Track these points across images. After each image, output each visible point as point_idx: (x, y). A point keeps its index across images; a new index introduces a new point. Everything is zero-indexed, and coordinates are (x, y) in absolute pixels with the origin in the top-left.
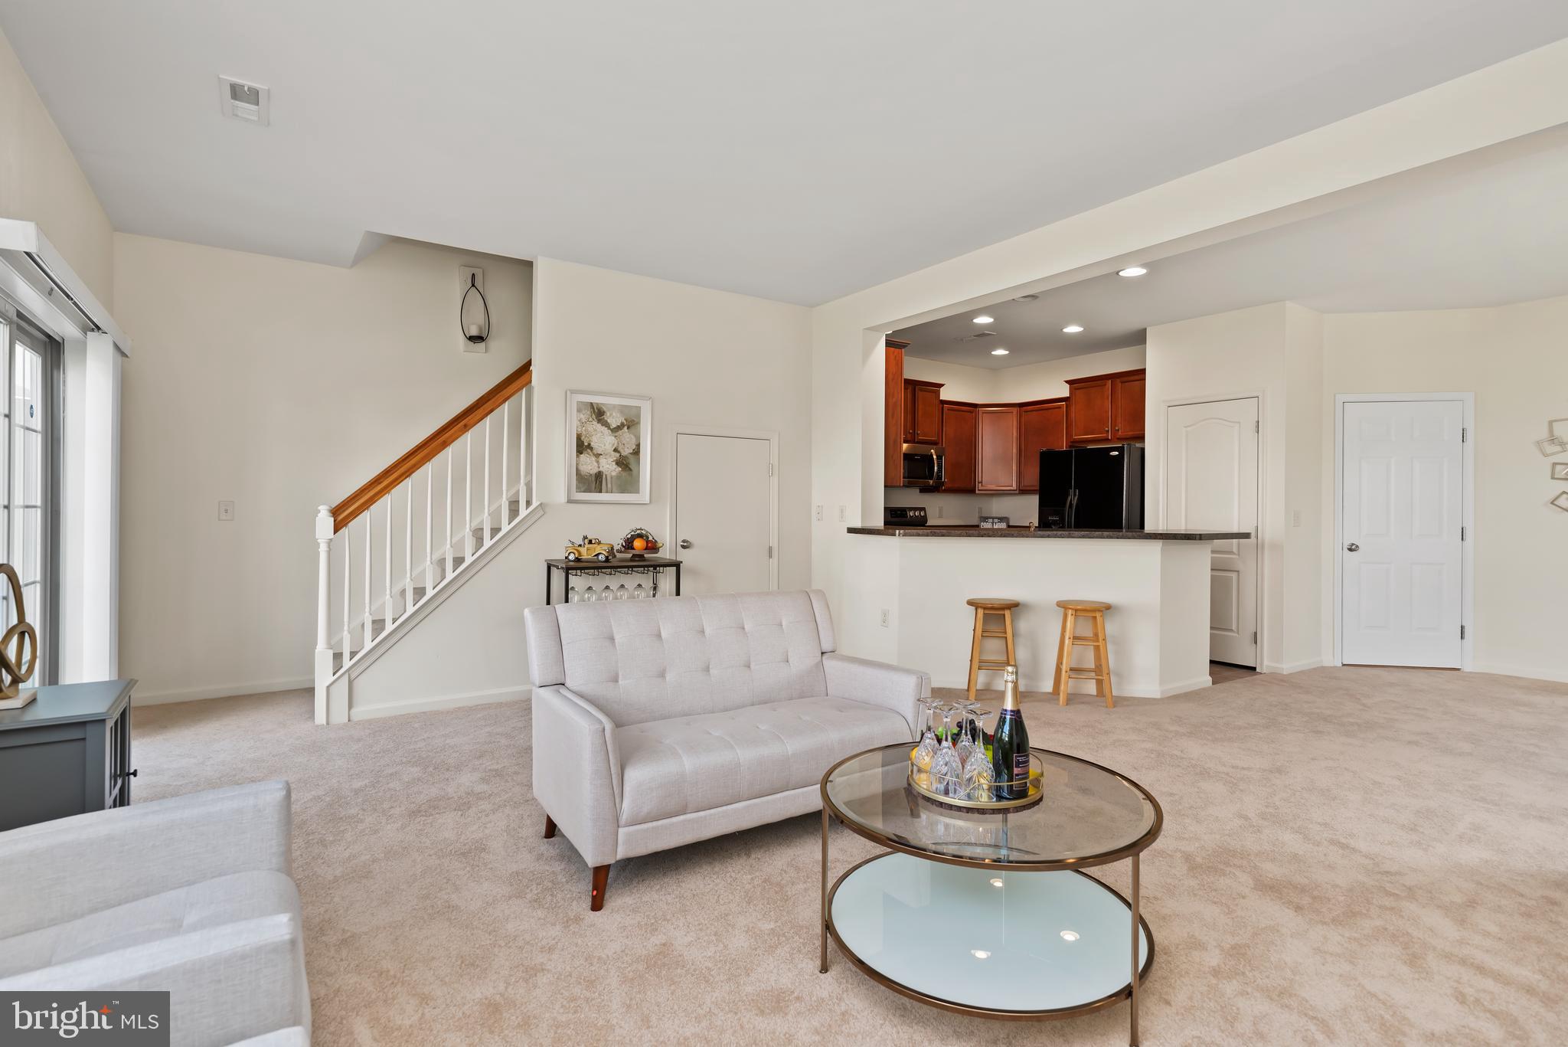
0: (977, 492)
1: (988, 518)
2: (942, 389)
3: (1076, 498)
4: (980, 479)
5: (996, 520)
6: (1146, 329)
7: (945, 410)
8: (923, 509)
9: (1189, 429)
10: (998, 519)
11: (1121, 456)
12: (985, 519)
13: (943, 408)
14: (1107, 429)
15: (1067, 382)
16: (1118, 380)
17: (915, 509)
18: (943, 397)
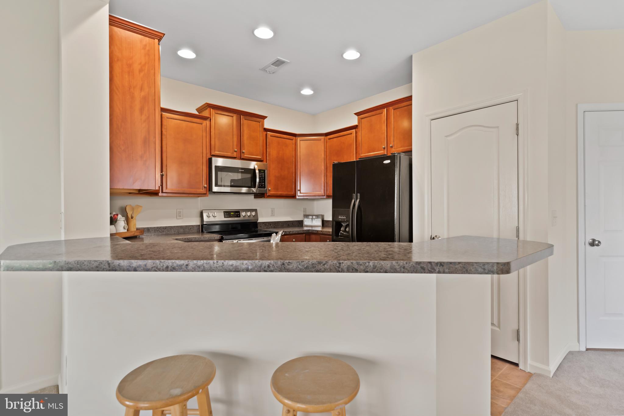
0: (297, 197)
1: (309, 216)
2: (265, 120)
3: (358, 201)
4: (299, 188)
5: (314, 217)
6: (412, 56)
7: (269, 136)
8: (255, 210)
9: (448, 138)
10: (316, 216)
11: (393, 164)
12: (306, 216)
13: (266, 134)
14: (384, 147)
15: (355, 114)
16: (391, 108)
17: (246, 211)
18: (267, 126)
